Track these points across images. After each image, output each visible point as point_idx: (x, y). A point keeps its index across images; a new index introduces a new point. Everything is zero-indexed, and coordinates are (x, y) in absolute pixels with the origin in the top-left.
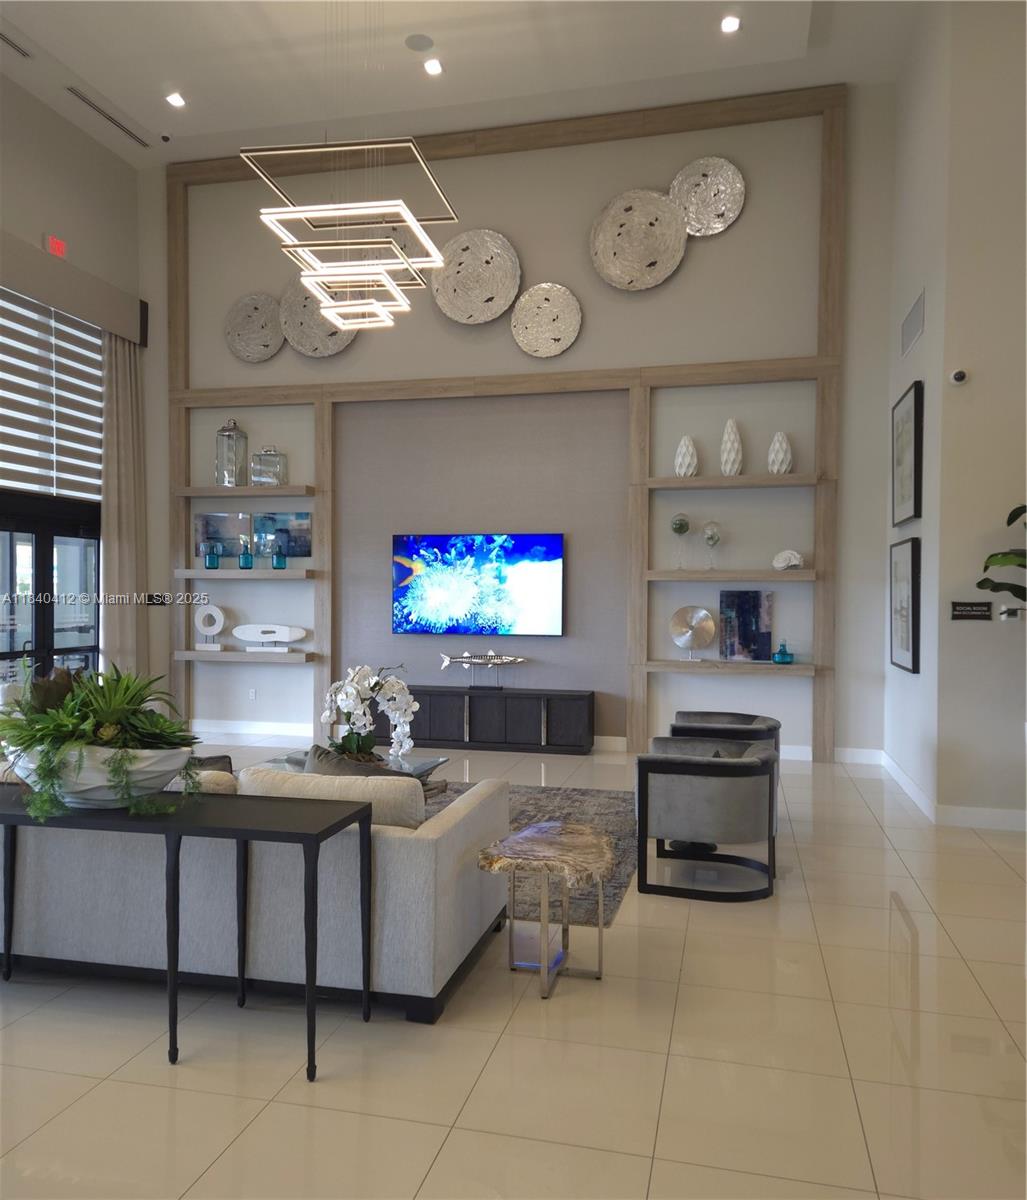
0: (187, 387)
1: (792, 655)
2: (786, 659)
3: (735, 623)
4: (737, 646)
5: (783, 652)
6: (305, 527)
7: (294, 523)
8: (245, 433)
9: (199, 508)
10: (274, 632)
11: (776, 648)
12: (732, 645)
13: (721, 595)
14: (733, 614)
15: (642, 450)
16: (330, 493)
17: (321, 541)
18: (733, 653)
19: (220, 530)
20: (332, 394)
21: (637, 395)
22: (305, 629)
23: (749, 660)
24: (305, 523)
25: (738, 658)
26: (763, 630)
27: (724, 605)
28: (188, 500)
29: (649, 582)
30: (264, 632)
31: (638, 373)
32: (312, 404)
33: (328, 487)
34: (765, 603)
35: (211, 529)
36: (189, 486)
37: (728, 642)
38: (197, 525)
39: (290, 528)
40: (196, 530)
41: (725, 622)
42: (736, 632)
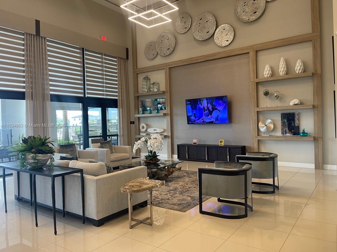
0: (137, 68)
1: (307, 133)
2: (305, 134)
3: (287, 123)
4: (287, 131)
5: (304, 132)
6: (164, 102)
7: (161, 101)
8: (149, 78)
9: (140, 99)
10: (156, 130)
11: (301, 131)
12: (286, 131)
13: (281, 115)
14: (286, 120)
15: (254, 71)
16: (169, 92)
17: (167, 105)
18: (286, 133)
19: (145, 104)
20: (169, 65)
21: (252, 54)
22: (164, 129)
23: (291, 135)
25: (288, 135)
26: (296, 125)
27: (282, 118)
28: (138, 97)
29: (257, 111)
30: (154, 130)
31: (252, 47)
32: (164, 69)
33: (168, 90)
34: (297, 117)
35: (143, 104)
36: (138, 93)
37: (284, 130)
38: (140, 103)
40: (140, 104)
41: (283, 123)
42: (287, 126)
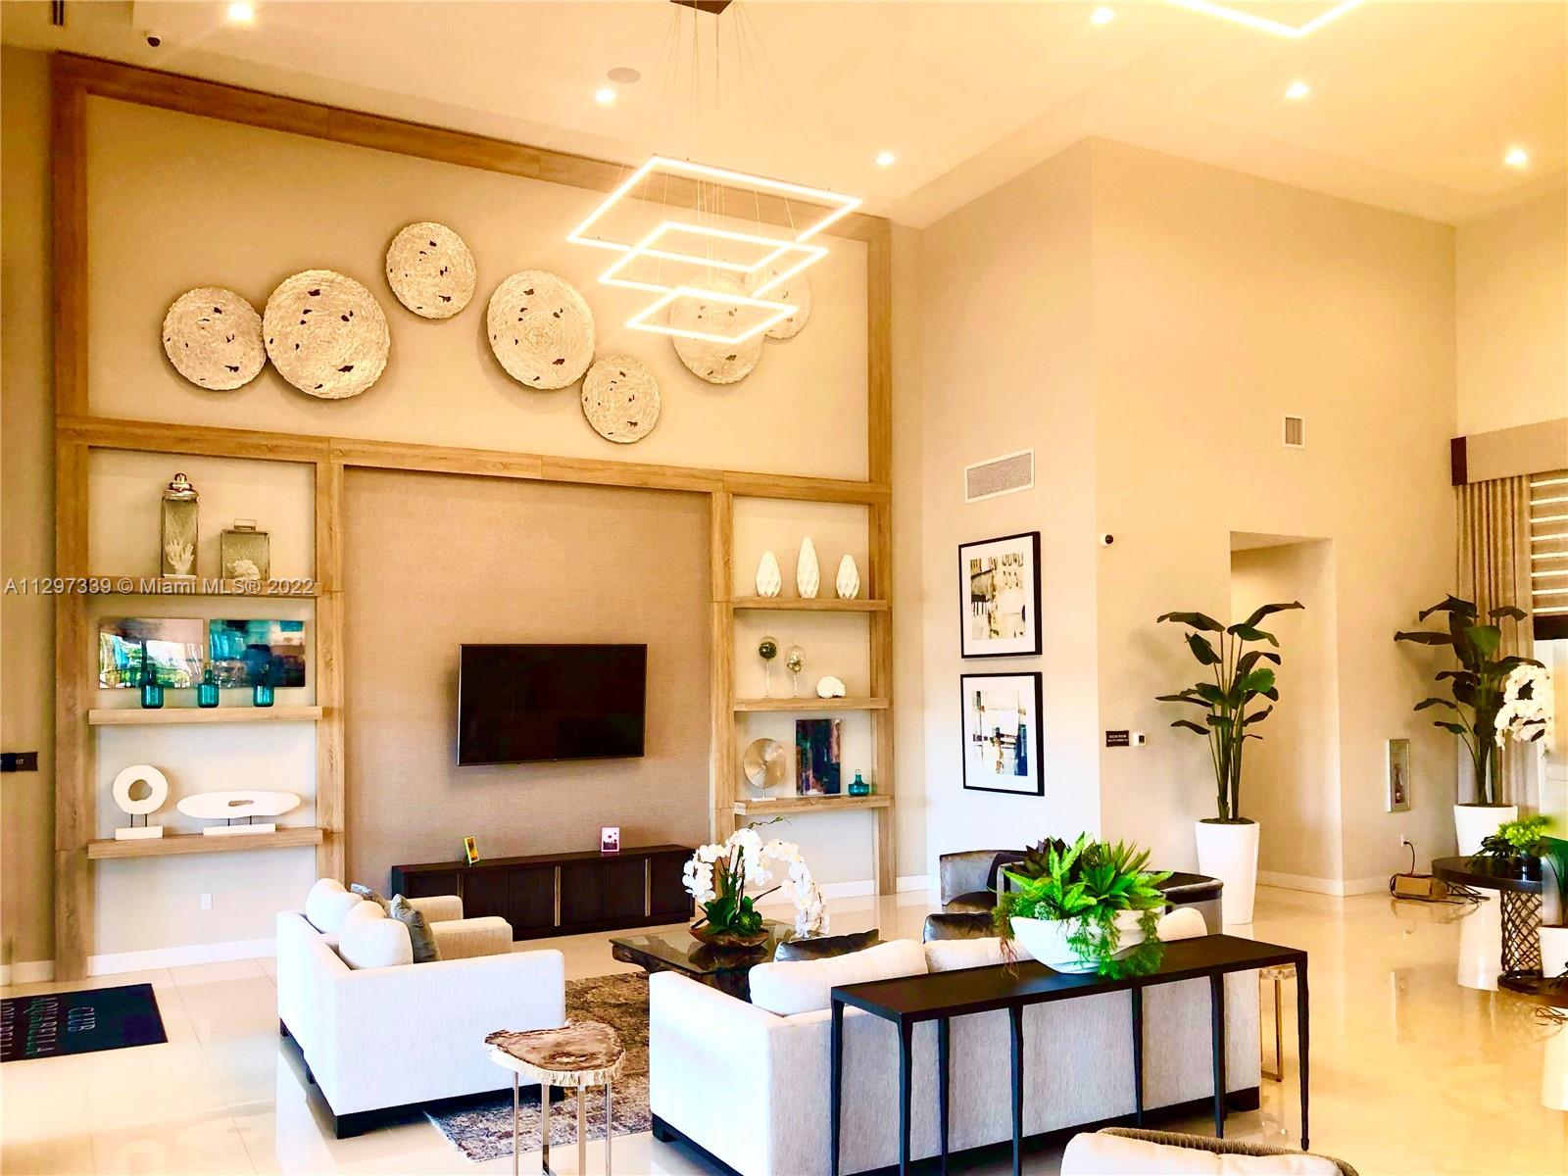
0: (82, 410)
1: (867, 786)
2: (862, 790)
3: (810, 755)
4: (811, 779)
5: (859, 783)
6: (296, 642)
7: (276, 637)
10: (252, 802)
12: (807, 779)
13: (798, 726)
14: (808, 746)
15: (726, 563)
16: (341, 594)
17: (328, 663)
18: (808, 788)
20: (345, 454)
21: (720, 501)
23: (822, 794)
24: (296, 637)
25: (813, 792)
26: (834, 761)
27: (800, 735)
29: (734, 713)
30: (232, 804)
31: (720, 476)
32: (312, 464)
33: (338, 585)
34: (835, 732)
36: (85, 574)
37: (804, 777)
38: (99, 635)
39: (272, 643)
40: (101, 645)
41: (801, 754)
42: (811, 764)
